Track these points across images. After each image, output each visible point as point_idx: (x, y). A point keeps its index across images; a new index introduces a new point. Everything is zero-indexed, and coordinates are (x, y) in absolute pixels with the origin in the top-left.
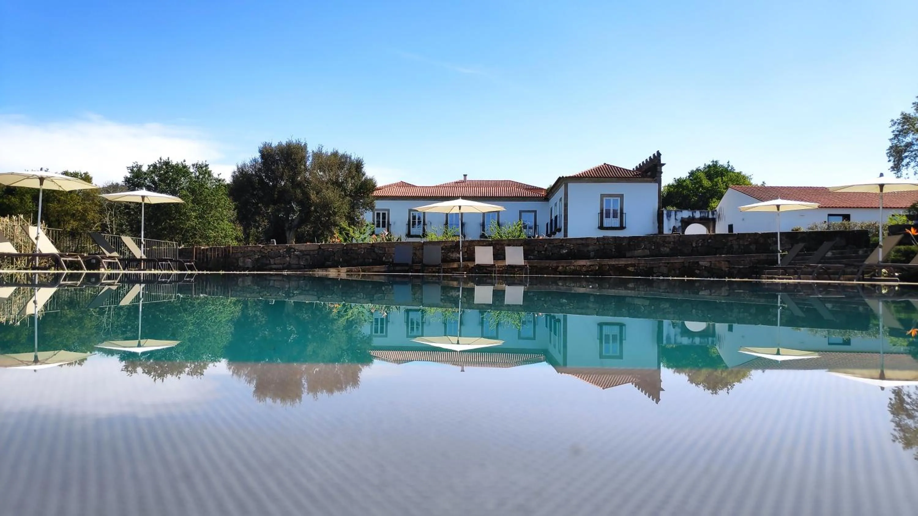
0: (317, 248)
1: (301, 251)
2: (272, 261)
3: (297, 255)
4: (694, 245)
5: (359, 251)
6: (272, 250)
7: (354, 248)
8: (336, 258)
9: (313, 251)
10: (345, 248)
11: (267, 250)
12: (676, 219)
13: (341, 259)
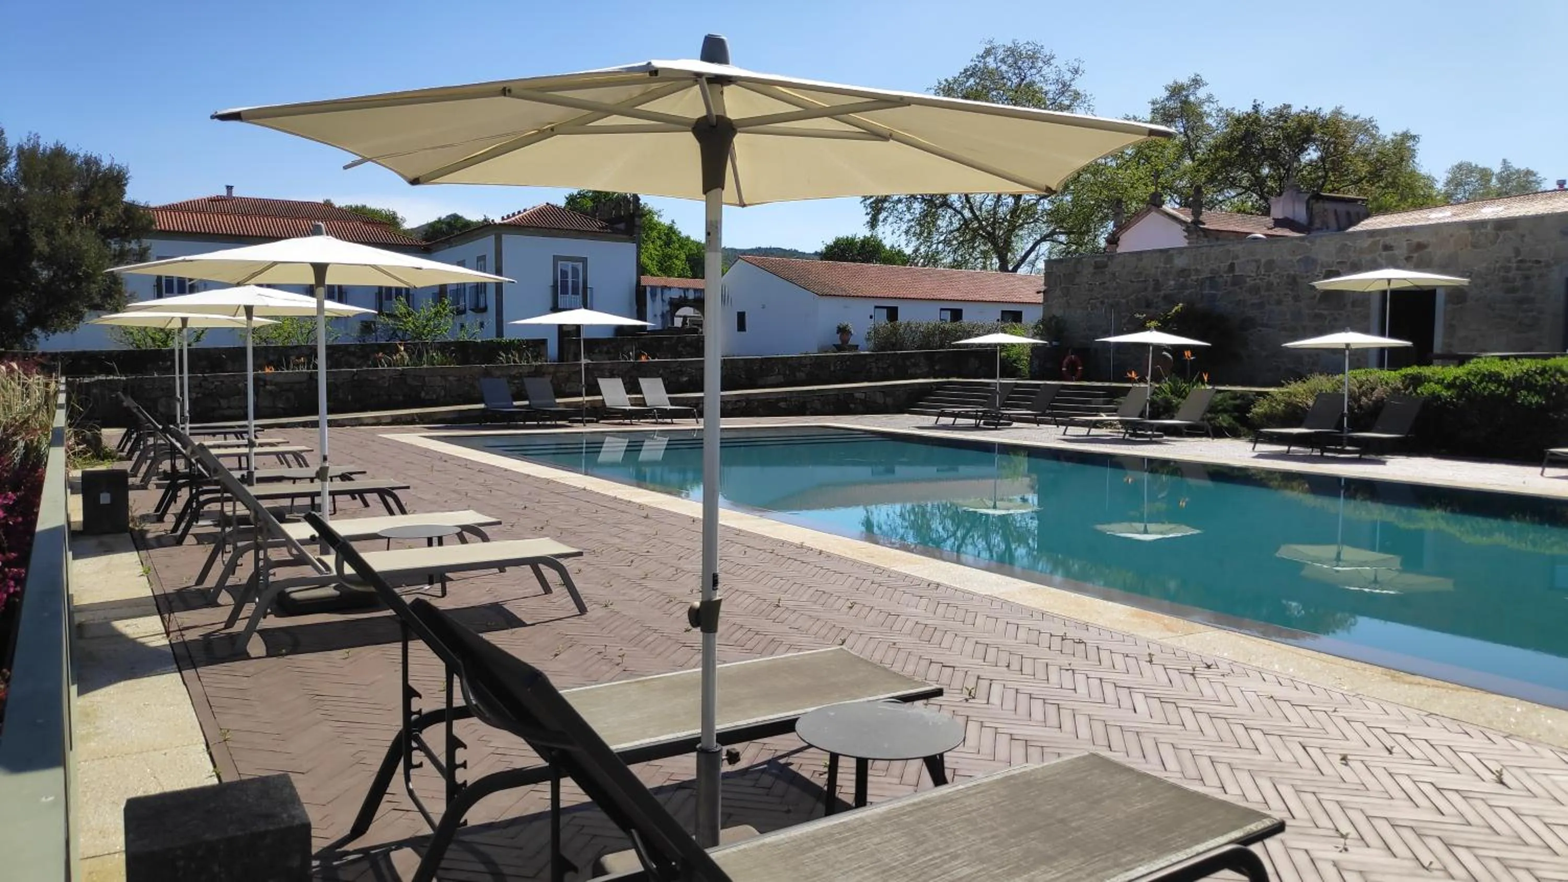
0: (305, 378)
1: (276, 384)
2: (224, 403)
3: (271, 392)
4: (832, 368)
5: (380, 382)
6: (222, 382)
7: (370, 378)
8: (341, 396)
9: (300, 383)
10: (356, 378)
11: (213, 383)
12: (663, 300)
13: (350, 397)
